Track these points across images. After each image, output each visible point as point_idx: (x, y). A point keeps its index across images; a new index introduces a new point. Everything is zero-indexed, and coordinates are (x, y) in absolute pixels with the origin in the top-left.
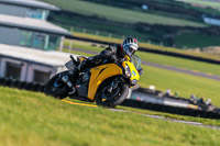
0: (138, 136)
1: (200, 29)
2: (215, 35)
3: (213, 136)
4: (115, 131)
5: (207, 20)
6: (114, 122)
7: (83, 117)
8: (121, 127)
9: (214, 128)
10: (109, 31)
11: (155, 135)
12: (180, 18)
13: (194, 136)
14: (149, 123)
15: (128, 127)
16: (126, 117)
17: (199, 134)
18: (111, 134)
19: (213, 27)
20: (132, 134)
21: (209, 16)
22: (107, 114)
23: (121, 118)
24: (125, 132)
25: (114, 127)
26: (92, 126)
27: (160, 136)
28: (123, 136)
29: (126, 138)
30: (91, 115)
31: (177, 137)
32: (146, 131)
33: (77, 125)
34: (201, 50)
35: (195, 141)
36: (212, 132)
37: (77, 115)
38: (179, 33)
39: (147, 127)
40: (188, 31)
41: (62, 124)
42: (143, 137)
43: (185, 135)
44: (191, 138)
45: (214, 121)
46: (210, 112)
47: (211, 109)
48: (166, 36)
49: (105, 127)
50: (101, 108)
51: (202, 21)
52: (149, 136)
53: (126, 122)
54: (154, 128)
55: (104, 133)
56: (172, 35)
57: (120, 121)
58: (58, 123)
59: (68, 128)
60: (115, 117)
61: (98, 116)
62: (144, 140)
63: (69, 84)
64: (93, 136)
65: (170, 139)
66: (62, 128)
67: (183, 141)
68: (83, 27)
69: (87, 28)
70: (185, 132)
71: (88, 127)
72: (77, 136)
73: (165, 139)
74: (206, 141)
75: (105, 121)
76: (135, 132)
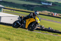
0: (24, 36)
1: (41, 6)
2: (45, 7)
3: (45, 36)
4: (17, 35)
5: (43, 3)
6: (17, 32)
7: (8, 31)
8: (19, 33)
9: (45, 34)
10: (16, 7)
11: (28, 36)
12: (35, 3)
13: (39, 36)
14: (27, 32)
15: (21, 33)
16: (20, 31)
17: (41, 35)
18: (16, 35)
19: (44, 5)
20: (22, 35)
21: (43, 2)
22: (15, 30)
23: (19, 31)
24: (20, 35)
25: (17, 33)
26: (11, 33)
27: (30, 36)
28: (20, 36)
29: (20, 37)
30: (11, 30)
31: (35, 36)
32: (26, 35)
33: (7, 33)
34: (41, 12)
35: (40, 37)
36: (44, 35)
37: (7, 30)
38: (35, 7)
39: (26, 33)
40: (37, 6)
41: (3, 33)
42: (25, 36)
43: (37, 36)
44: (38, 36)
45: (45, 32)
46: (44, 29)
47: (44, 28)
48: (31, 8)
49: (15, 33)
50: (13, 28)
51: (41, 4)
52: (27, 36)
53: (20, 32)
54: (28, 34)
55: (14, 35)
56: (33, 8)
57: (19, 32)
58: (2, 32)
59: (4, 34)
60: (17, 31)
61: (13, 30)
62: (25, 37)
63: (20, 24)
64: (11, 36)
65: (33, 37)
66: (3, 34)
67: (36, 37)
68: (8, 6)
69: (9, 6)
70: (37, 35)
71: (10, 34)
72: (7, 36)
73: (31, 37)
74: (43, 37)
75: (14, 32)
76: (23, 35)
